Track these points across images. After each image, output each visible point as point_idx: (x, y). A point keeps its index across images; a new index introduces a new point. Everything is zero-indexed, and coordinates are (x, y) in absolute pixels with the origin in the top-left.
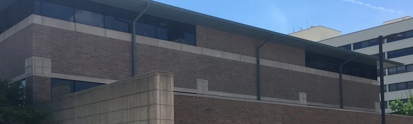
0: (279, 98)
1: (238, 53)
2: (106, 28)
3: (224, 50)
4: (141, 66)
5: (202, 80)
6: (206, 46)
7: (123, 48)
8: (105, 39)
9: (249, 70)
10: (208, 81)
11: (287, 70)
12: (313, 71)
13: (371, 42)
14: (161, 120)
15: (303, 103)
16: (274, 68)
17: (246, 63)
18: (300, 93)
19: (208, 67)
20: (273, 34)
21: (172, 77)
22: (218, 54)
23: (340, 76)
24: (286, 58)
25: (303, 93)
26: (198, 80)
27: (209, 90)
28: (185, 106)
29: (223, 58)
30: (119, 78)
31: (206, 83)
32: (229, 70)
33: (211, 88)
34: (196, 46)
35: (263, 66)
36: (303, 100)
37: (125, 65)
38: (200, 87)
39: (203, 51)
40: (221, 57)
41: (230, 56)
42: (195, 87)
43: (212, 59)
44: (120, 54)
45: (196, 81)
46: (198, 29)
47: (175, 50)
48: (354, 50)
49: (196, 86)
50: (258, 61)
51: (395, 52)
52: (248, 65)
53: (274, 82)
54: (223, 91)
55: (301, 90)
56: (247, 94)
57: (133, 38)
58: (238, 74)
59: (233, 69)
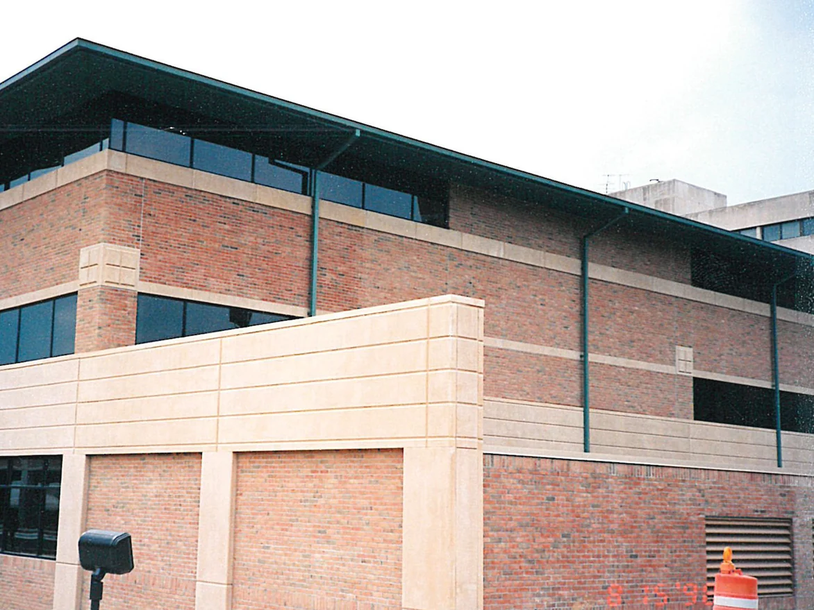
0: (630, 359)
1: (540, 248)
2: (256, 184)
3: (510, 240)
6: (469, 229)
7: (290, 228)
8: (253, 208)
9: (562, 289)
11: (649, 293)
12: (709, 297)
17: (558, 272)
18: (677, 347)
19: (472, 278)
20: (625, 207)
22: (494, 249)
23: (773, 311)
24: (648, 263)
25: (685, 348)
29: (506, 258)
32: (519, 287)
34: (448, 228)
35: (594, 281)
36: (685, 364)
39: (463, 241)
40: (501, 255)
41: (521, 255)
43: (481, 261)
46: (454, 189)
47: (403, 237)
50: (584, 268)
52: (560, 278)
53: (620, 321)
54: (504, 336)
55: (680, 342)
56: (558, 345)
57: (313, 207)
58: (537, 299)
59: (528, 286)
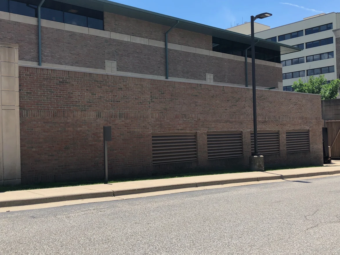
0: (186, 78)
1: (146, 37)
2: (10, 13)
3: (133, 34)
4: (48, 48)
5: (110, 61)
6: (115, 31)
7: (28, 31)
8: (9, 22)
9: (157, 53)
10: (117, 62)
11: (194, 54)
12: (219, 55)
13: (293, 34)
14: (2, 91)
15: (210, 83)
16: (182, 51)
17: (154, 47)
18: (207, 74)
19: (117, 49)
20: (178, 20)
21: (16, 48)
22: (126, 38)
23: (246, 59)
24: (194, 43)
25: (210, 74)
26: (106, 61)
27: (117, 71)
28: (34, 78)
29: (131, 41)
30: (24, 59)
31: (114, 64)
32: (138, 53)
33: (119, 68)
34: (104, 30)
35: (171, 50)
36: (210, 80)
37: (31, 47)
38: (108, 67)
39: (111, 35)
40: (129, 40)
41: (138, 40)
42: (103, 68)
43: (120, 43)
44: (26, 37)
45: (105, 62)
46: (106, 14)
47: (83, 34)
48: (279, 41)
49: (105, 67)
50: (166, 45)
51: (311, 43)
52: (156, 49)
53: (182, 65)
54: (132, 71)
55: (208, 72)
56: (156, 74)
57: (38, 22)
58: (146, 57)
59: (142, 52)
